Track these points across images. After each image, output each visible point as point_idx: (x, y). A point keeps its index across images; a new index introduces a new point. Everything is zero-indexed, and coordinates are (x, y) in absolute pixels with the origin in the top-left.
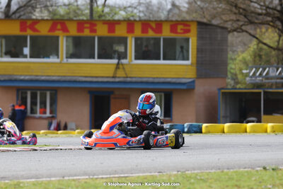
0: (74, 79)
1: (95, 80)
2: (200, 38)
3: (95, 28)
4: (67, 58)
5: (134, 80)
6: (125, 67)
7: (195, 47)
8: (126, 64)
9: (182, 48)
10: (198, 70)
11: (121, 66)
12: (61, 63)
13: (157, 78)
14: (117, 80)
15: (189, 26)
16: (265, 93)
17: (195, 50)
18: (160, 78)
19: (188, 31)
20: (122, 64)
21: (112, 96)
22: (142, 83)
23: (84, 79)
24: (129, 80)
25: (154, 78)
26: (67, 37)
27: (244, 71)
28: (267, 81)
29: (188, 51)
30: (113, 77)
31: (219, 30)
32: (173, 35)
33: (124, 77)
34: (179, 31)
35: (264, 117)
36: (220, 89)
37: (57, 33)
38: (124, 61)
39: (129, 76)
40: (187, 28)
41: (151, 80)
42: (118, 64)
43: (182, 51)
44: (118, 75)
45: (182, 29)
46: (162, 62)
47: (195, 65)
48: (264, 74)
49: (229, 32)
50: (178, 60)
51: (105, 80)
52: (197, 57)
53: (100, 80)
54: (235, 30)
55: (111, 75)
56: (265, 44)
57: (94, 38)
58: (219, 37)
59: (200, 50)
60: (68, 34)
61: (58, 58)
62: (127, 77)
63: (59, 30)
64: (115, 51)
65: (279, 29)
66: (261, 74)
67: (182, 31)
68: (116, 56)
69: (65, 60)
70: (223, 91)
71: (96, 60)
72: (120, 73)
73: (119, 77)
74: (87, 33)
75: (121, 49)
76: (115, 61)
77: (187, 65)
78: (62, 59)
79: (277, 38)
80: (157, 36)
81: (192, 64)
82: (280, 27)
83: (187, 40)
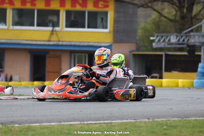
0: (18, 42)
1: (34, 43)
2: (117, 12)
3: (35, 2)
4: (13, 25)
5: (64, 43)
6: (58, 33)
7: (112, 19)
8: (59, 31)
9: (102, 19)
10: (114, 37)
11: (55, 33)
12: (8, 29)
13: (83, 42)
14: (52, 43)
15: (108, 2)
16: (166, 55)
17: (112, 21)
18: (85, 42)
19: (107, 6)
20: (56, 31)
21: (47, 56)
22: (70, 46)
23: (26, 42)
24: (60, 43)
25: (80, 42)
26: (13, 9)
27: (152, 38)
28: (169, 46)
29: (107, 22)
30: (49, 41)
31: (131, 6)
32: (95, 9)
33: (57, 41)
34: (100, 6)
35: (165, 74)
36: (131, 52)
37: (5, 6)
38: (57, 29)
39: (61, 40)
40: (106, 4)
41: (78, 44)
42: (53, 31)
43: (102, 21)
44: (52, 40)
45: (102, 5)
46: (86, 29)
47: (112, 32)
48: (167, 40)
49: (138, 7)
50: (99, 28)
51: (42, 43)
52: (114, 27)
53: (39, 43)
54: (142, 6)
55: (47, 39)
56: (165, 17)
57: (34, 10)
58: (131, 11)
59: (116, 21)
60: (13, 7)
61: (6, 25)
62: (59, 41)
63: (7, 3)
64: (50, 21)
65: (177, 6)
66: (164, 41)
67: (102, 6)
68: (51, 24)
69: (11, 27)
70: (134, 53)
71: (35, 28)
72: (54, 38)
73: (53, 41)
74: (28, 6)
75: (55, 19)
76: (50, 28)
77: (106, 33)
78: (9, 26)
79: (174, 13)
80: (83, 9)
81: (110, 32)
82: (178, 4)
83: (106, 13)
